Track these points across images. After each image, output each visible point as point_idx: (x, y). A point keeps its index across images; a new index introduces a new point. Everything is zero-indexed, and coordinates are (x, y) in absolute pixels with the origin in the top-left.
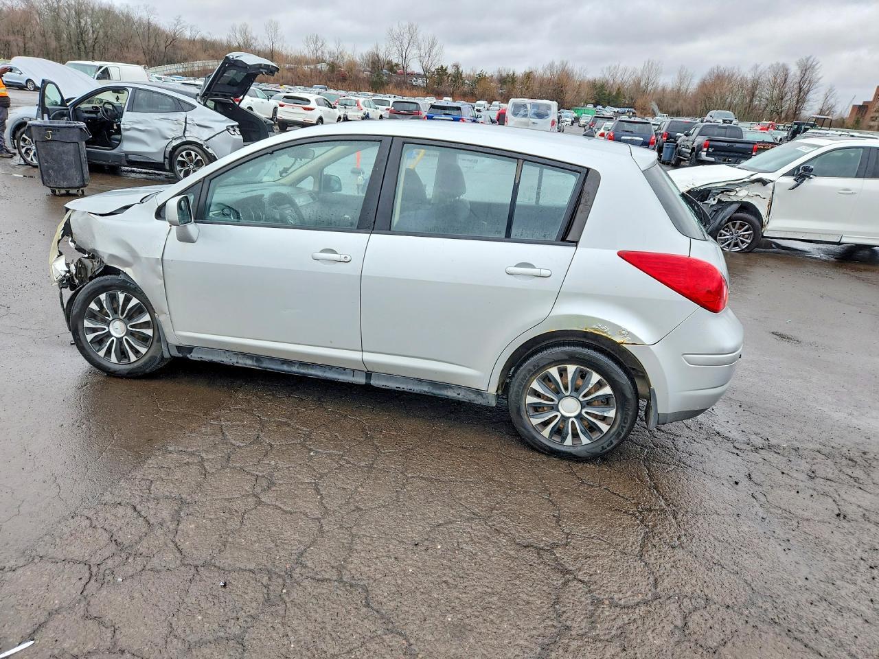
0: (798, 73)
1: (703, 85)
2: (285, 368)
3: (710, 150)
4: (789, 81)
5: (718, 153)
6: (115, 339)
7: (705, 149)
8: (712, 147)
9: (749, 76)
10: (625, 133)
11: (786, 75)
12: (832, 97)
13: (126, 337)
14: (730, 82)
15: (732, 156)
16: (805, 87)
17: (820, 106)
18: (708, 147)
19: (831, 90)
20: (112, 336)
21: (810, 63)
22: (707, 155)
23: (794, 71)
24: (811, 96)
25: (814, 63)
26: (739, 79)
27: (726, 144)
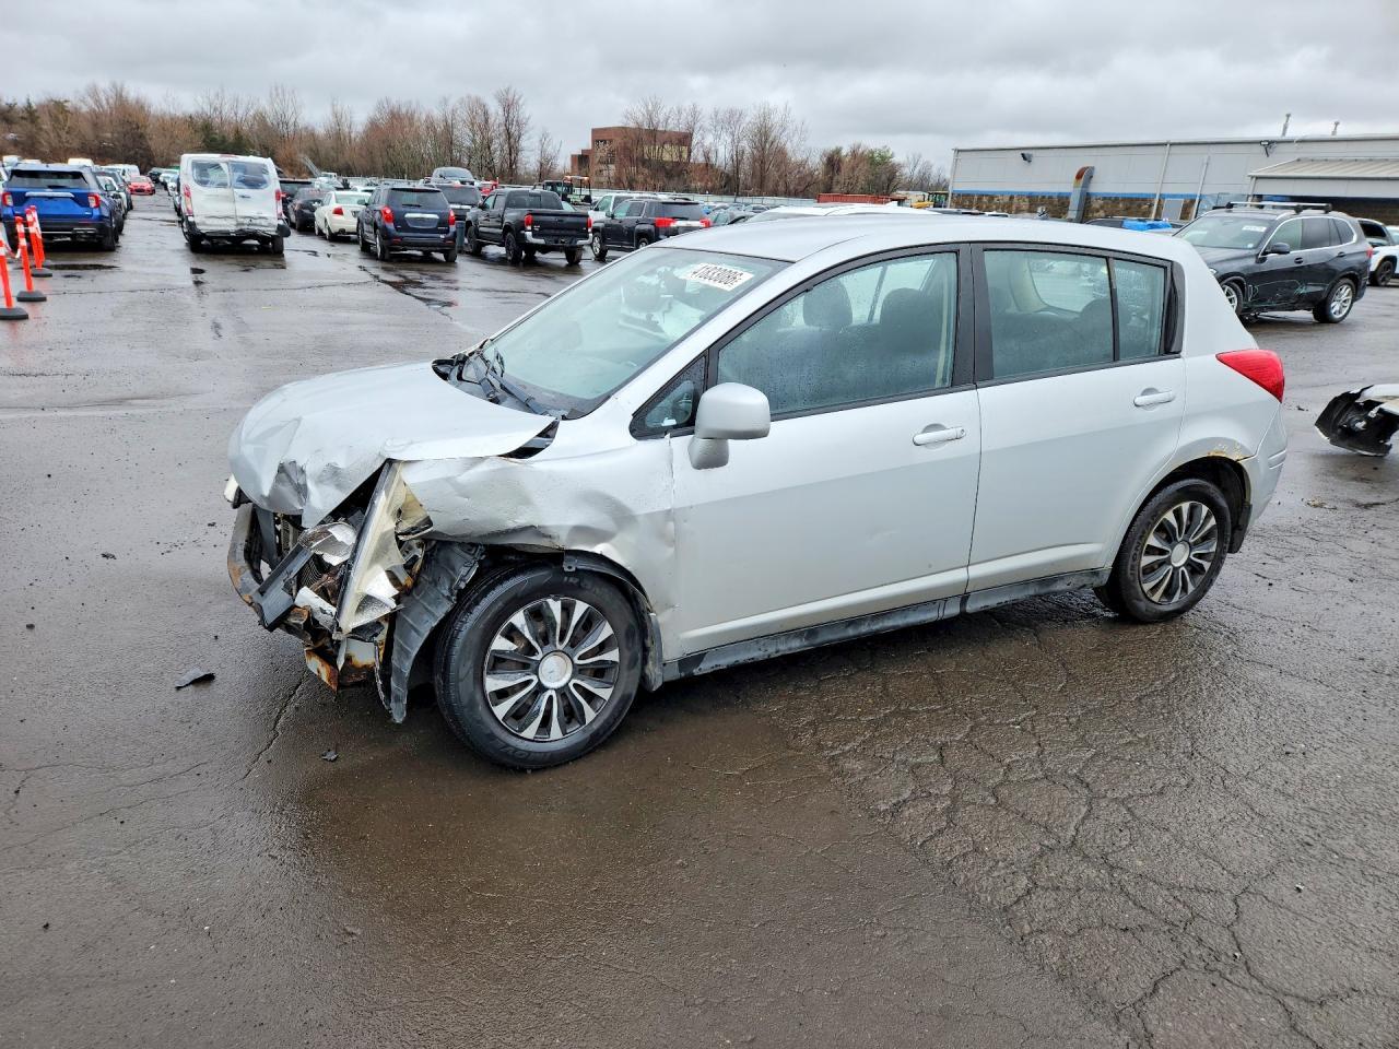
0: (501, 112)
1: (373, 126)
2: (851, 632)
3: (537, 228)
4: (491, 121)
5: (546, 231)
6: (554, 693)
7: (529, 228)
8: (536, 223)
9: (437, 114)
10: (408, 209)
11: (486, 113)
12: (549, 145)
13: (574, 681)
14: (411, 125)
15: (564, 236)
16: (513, 129)
17: (538, 158)
18: (533, 224)
19: (545, 136)
20: (546, 689)
21: (510, 97)
22: (534, 236)
23: (495, 110)
24: (524, 143)
25: (517, 97)
26: (424, 117)
27: (553, 218)
